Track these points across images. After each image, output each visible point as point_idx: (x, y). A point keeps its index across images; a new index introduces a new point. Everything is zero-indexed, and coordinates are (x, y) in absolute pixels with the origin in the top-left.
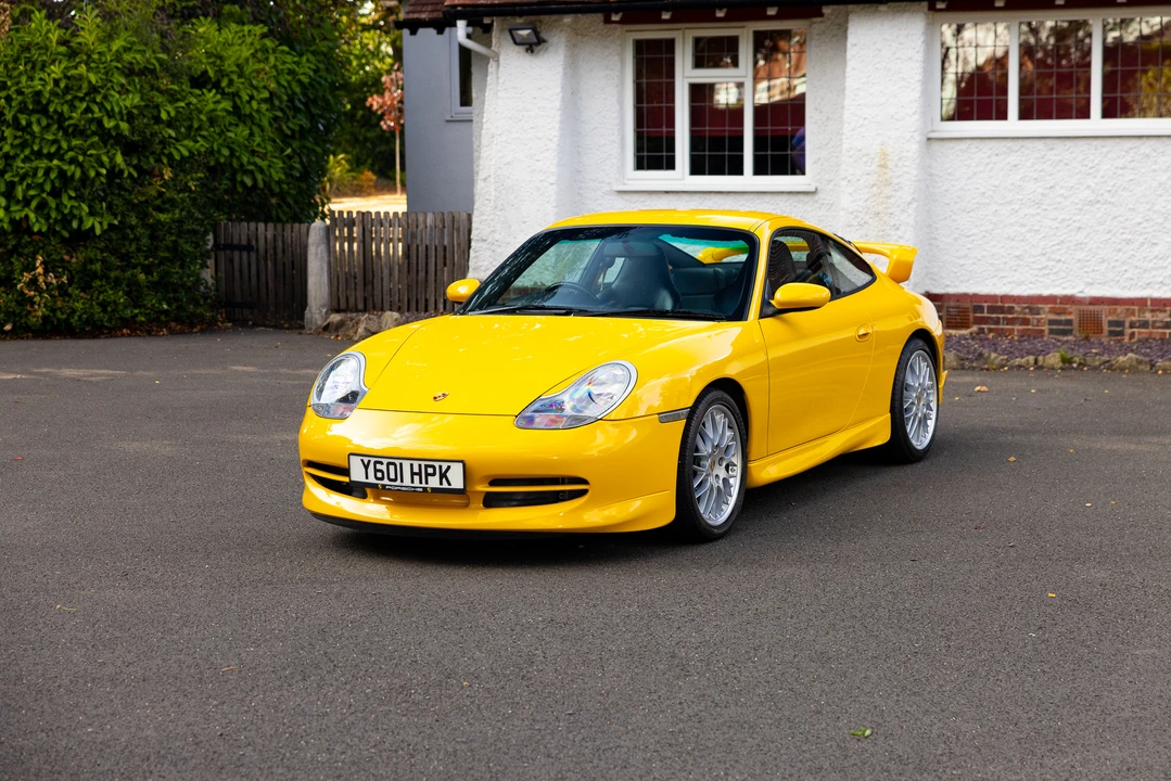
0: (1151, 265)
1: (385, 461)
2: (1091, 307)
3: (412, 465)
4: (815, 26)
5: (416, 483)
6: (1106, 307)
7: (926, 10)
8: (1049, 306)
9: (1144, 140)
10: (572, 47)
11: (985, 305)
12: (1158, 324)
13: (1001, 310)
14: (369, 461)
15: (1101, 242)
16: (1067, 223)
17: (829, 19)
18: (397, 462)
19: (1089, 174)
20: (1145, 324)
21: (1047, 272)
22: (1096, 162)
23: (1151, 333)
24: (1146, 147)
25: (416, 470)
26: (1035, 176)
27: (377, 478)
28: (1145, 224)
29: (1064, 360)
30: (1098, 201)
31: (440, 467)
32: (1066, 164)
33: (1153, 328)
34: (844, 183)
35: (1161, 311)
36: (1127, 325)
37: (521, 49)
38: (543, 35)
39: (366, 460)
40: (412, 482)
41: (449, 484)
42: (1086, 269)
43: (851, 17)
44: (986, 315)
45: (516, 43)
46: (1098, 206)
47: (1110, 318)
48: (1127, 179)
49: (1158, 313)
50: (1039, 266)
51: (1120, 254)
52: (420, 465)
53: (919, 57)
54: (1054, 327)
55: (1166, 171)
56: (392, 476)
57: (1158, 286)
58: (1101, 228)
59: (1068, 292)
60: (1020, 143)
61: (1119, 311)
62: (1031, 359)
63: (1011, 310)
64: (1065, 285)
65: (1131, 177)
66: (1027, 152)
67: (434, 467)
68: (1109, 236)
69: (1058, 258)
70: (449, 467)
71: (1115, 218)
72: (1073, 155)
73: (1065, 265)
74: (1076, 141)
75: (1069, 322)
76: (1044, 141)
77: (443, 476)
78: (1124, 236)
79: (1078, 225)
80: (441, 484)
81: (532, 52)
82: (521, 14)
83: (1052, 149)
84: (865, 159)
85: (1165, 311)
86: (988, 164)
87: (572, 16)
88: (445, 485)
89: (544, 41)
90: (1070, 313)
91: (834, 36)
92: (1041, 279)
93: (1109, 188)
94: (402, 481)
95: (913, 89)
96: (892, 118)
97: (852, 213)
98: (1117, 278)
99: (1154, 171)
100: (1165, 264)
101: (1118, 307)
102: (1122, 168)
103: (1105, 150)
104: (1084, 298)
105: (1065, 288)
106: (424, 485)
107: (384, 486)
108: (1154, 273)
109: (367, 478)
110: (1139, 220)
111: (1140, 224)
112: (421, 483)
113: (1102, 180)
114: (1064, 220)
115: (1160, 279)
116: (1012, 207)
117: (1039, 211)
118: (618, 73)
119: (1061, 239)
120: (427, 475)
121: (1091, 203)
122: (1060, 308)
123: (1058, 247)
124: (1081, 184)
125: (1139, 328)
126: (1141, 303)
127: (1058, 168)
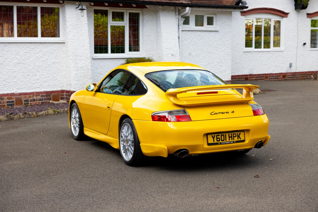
0: (35, 82)
2: (19, 96)
8: (7, 97)
9: (32, 44)
12: (38, 100)
15: (21, 76)
16: (11, 70)
19: (17, 54)
20: (34, 100)
21: (5, 86)
22: (19, 51)
23: (36, 103)
30: (20, 63)
32: (10, 51)
33: (36, 101)
35: (38, 96)
36: (29, 101)
42: (17, 84)
46: (20, 64)
47: (25, 99)
48: (28, 56)
50: (3, 84)
51: (26, 79)
54: (8, 104)
57: (37, 88)
58: (21, 71)
59: (12, 92)
61: (27, 97)
64: (10, 90)
65: (29, 55)
68: (23, 74)
69: (9, 81)
71: (25, 68)
72: (12, 48)
73: (11, 84)
75: (13, 102)
76: (4, 44)
78: (28, 74)
79: (14, 71)
85: (39, 96)
90: (13, 99)
92: (3, 89)
93: (23, 59)
98: (26, 87)
99: (35, 53)
100: (39, 81)
101: (27, 95)
102: (26, 53)
103: (21, 47)
104: (17, 93)
108: (36, 84)
110: (32, 68)
111: (32, 70)
113: (21, 56)
115: (38, 86)
119: (9, 75)
121: (18, 64)
122: (10, 97)
123: (8, 78)
124: (15, 57)
125: (33, 101)
126: (33, 93)
127: (8, 52)
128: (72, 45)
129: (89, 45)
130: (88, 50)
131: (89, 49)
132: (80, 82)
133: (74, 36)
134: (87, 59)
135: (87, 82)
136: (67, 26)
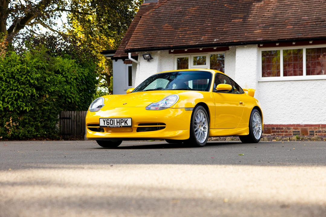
0: (321, 115)
1: (110, 119)
2: (305, 127)
4: (227, 53)
5: (118, 125)
6: (309, 127)
7: (257, 47)
8: (293, 127)
9: (318, 80)
10: (160, 60)
11: (275, 127)
12: (323, 132)
13: (280, 129)
14: (105, 120)
15: (307, 109)
17: (231, 51)
18: (113, 119)
19: (303, 90)
20: (320, 132)
21: (292, 118)
22: (305, 87)
23: (321, 134)
24: (319, 83)
25: (118, 121)
26: (288, 91)
27: (107, 124)
28: (319, 104)
29: (297, 138)
31: (125, 120)
32: (297, 88)
33: (322, 132)
35: (324, 128)
36: (315, 132)
37: (146, 60)
38: (152, 57)
40: (117, 125)
42: (303, 117)
43: (237, 49)
44: (275, 130)
45: (145, 59)
46: (306, 99)
47: (310, 130)
48: (313, 92)
49: (323, 128)
50: (290, 116)
51: (312, 112)
52: (119, 120)
53: (256, 59)
54: (295, 133)
55: (324, 89)
56: (111, 123)
57: (323, 121)
58: (307, 105)
59: (298, 123)
60: (284, 82)
62: (288, 138)
63: (282, 129)
64: (297, 121)
65: (315, 91)
66: (286, 85)
67: (123, 120)
68: (309, 107)
69: (295, 114)
70: (127, 120)
71: (310, 102)
72: (299, 85)
73: (297, 116)
74: (299, 81)
75: (299, 132)
76: (290, 82)
77: (126, 122)
78: (313, 107)
79: (300, 104)
80: (125, 124)
81: (149, 61)
82: (146, 51)
83: (293, 84)
86: (275, 88)
87: (160, 51)
88: (126, 125)
89: (153, 58)
90: (299, 129)
91: (232, 55)
92: (290, 120)
93: (309, 94)
94: (114, 125)
95: (254, 68)
96: (248, 76)
98: (312, 119)
99: (321, 89)
100: (325, 115)
101: (312, 127)
102: (312, 89)
103: (307, 84)
104: (303, 125)
105: (297, 122)
106: (120, 125)
107: (109, 126)
108: (322, 117)
109: (104, 125)
110: (317, 103)
111: (318, 104)
113: (307, 92)
114: (296, 103)
115: (324, 119)
116: (282, 100)
117: (290, 101)
118: (173, 67)
119: (296, 108)
120: (121, 122)
121: (304, 98)
122: (296, 128)
123: (295, 111)
124: (301, 93)
125: (318, 133)
126: (318, 126)
127: (294, 89)
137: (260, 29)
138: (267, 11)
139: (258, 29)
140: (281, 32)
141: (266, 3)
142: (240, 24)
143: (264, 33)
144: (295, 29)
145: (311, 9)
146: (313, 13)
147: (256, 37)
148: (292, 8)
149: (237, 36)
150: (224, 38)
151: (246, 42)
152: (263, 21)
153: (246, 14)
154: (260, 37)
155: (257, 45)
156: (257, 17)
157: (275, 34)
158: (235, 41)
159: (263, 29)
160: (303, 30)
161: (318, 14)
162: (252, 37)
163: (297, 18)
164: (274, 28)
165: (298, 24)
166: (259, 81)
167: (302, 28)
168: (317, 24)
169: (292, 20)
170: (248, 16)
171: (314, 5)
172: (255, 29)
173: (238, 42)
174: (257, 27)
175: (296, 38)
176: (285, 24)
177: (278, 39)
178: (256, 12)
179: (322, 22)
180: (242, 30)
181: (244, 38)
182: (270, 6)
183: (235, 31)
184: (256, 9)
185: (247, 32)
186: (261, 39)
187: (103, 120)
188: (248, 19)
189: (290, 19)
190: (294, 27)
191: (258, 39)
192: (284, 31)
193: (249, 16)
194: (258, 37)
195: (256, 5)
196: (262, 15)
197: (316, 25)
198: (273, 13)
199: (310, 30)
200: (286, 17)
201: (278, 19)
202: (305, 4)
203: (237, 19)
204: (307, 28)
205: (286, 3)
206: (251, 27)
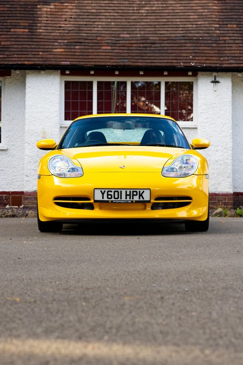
1: (113, 191)
3: (126, 192)
4: (6, 79)
5: (128, 199)
7: (60, 74)
14: (105, 191)
18: (119, 191)
22: (130, 138)
25: (128, 193)
27: (108, 198)
31: (140, 192)
32: (118, 139)
34: (26, 144)
39: (103, 191)
40: (126, 199)
41: (143, 199)
43: (28, 76)
52: (130, 192)
53: (58, 93)
67: (137, 192)
70: (143, 192)
77: (141, 195)
80: (139, 199)
84: (36, 134)
88: (141, 199)
94: (121, 198)
95: (56, 106)
96: (47, 117)
97: (31, 157)
103: (133, 133)
106: (131, 200)
107: (112, 201)
109: (103, 198)
112: (130, 199)
120: (133, 195)
128: (204, 130)
129: (231, 131)
130: (229, 138)
131: (231, 137)
132: (212, 181)
133: (207, 118)
134: (226, 150)
135: (223, 181)
136: (199, 105)
137: (60, 46)
138: (64, 19)
139: (59, 47)
140: (95, 54)
141: (58, 7)
142: (26, 37)
143: (69, 53)
144: (115, 51)
145: (130, 24)
146: (134, 29)
147: (58, 60)
148: (100, 19)
149: (28, 56)
150: (6, 56)
151: (46, 65)
152: (61, 34)
153: (31, 22)
154: (65, 60)
155: (59, 71)
156: (50, 28)
157: (87, 57)
158: (26, 63)
159: (65, 47)
160: (127, 54)
161: (142, 32)
162: (53, 59)
163: (112, 35)
164: (83, 47)
165: (117, 45)
166: (62, 126)
167: (125, 51)
168: (146, 47)
169: (107, 38)
170: (35, 25)
171: (132, 17)
172: (53, 47)
173: (32, 65)
174: (56, 44)
175: (121, 66)
176: (98, 43)
177: (95, 65)
178: (47, 21)
179: (152, 43)
180: (33, 46)
181: (40, 60)
182: (66, 13)
183: (21, 47)
184: (45, 16)
185: (42, 50)
186: (69, 63)
187: (101, 191)
188: (37, 29)
189: (103, 35)
190: (113, 48)
191: (62, 63)
192: (100, 54)
193: (37, 26)
194: (62, 60)
195: (43, 9)
196: (57, 25)
197: (144, 48)
198: (73, 24)
199: (138, 54)
200: (95, 32)
201: (85, 35)
202: (119, 14)
203: (20, 29)
204: (132, 51)
205: (89, 11)
206: (46, 43)
